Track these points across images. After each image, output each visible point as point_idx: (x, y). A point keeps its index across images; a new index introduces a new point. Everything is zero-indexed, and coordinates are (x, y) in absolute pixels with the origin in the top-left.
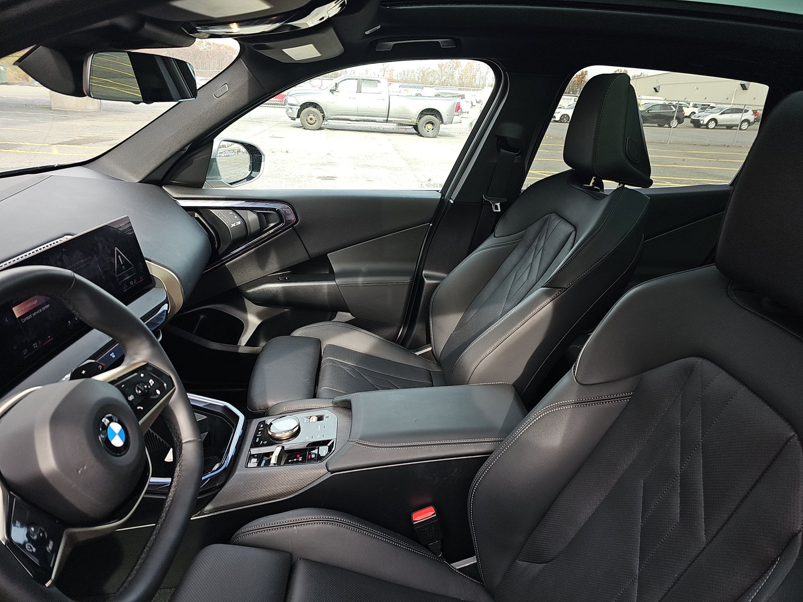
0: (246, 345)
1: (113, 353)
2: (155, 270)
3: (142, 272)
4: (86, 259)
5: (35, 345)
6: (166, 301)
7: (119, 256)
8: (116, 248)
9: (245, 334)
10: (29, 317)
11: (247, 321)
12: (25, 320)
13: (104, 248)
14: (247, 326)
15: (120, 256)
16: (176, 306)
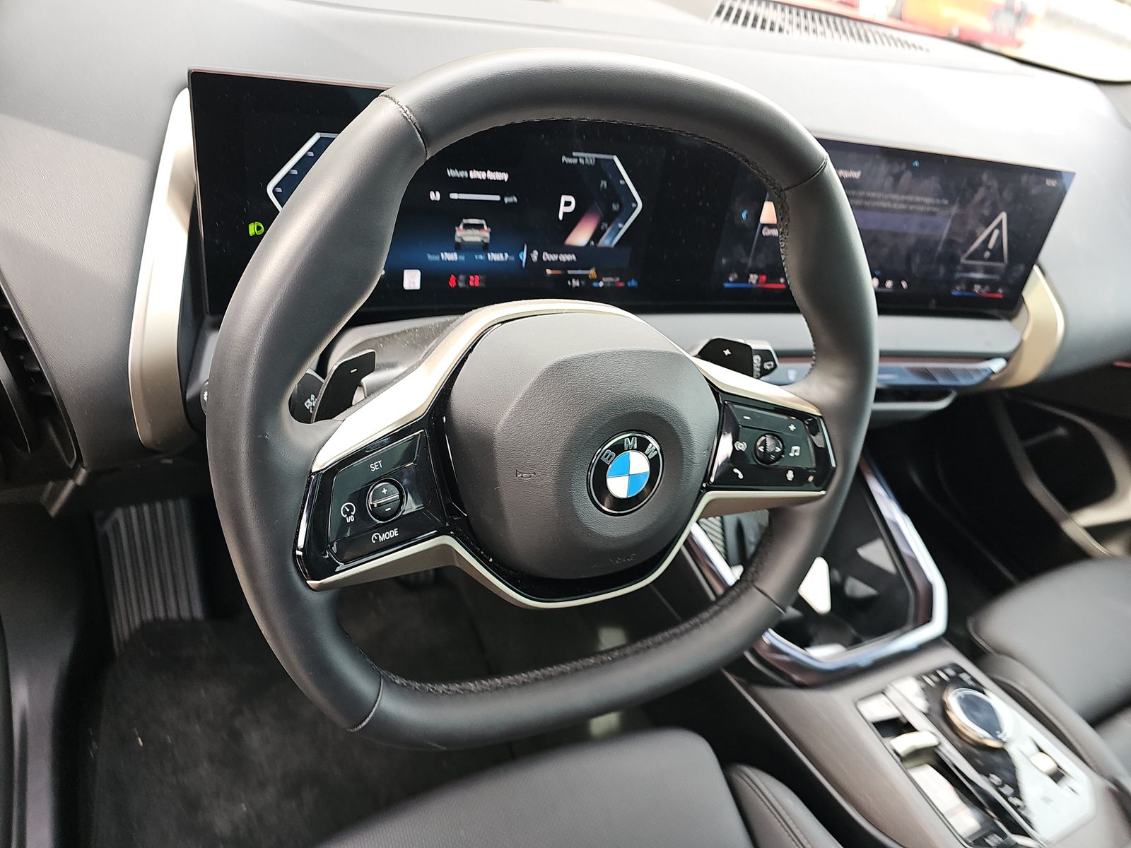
0: (1085, 528)
2: (1037, 293)
4: (938, 201)
5: (753, 278)
6: (1007, 358)
8: (1003, 214)
13: (983, 201)
15: (997, 231)
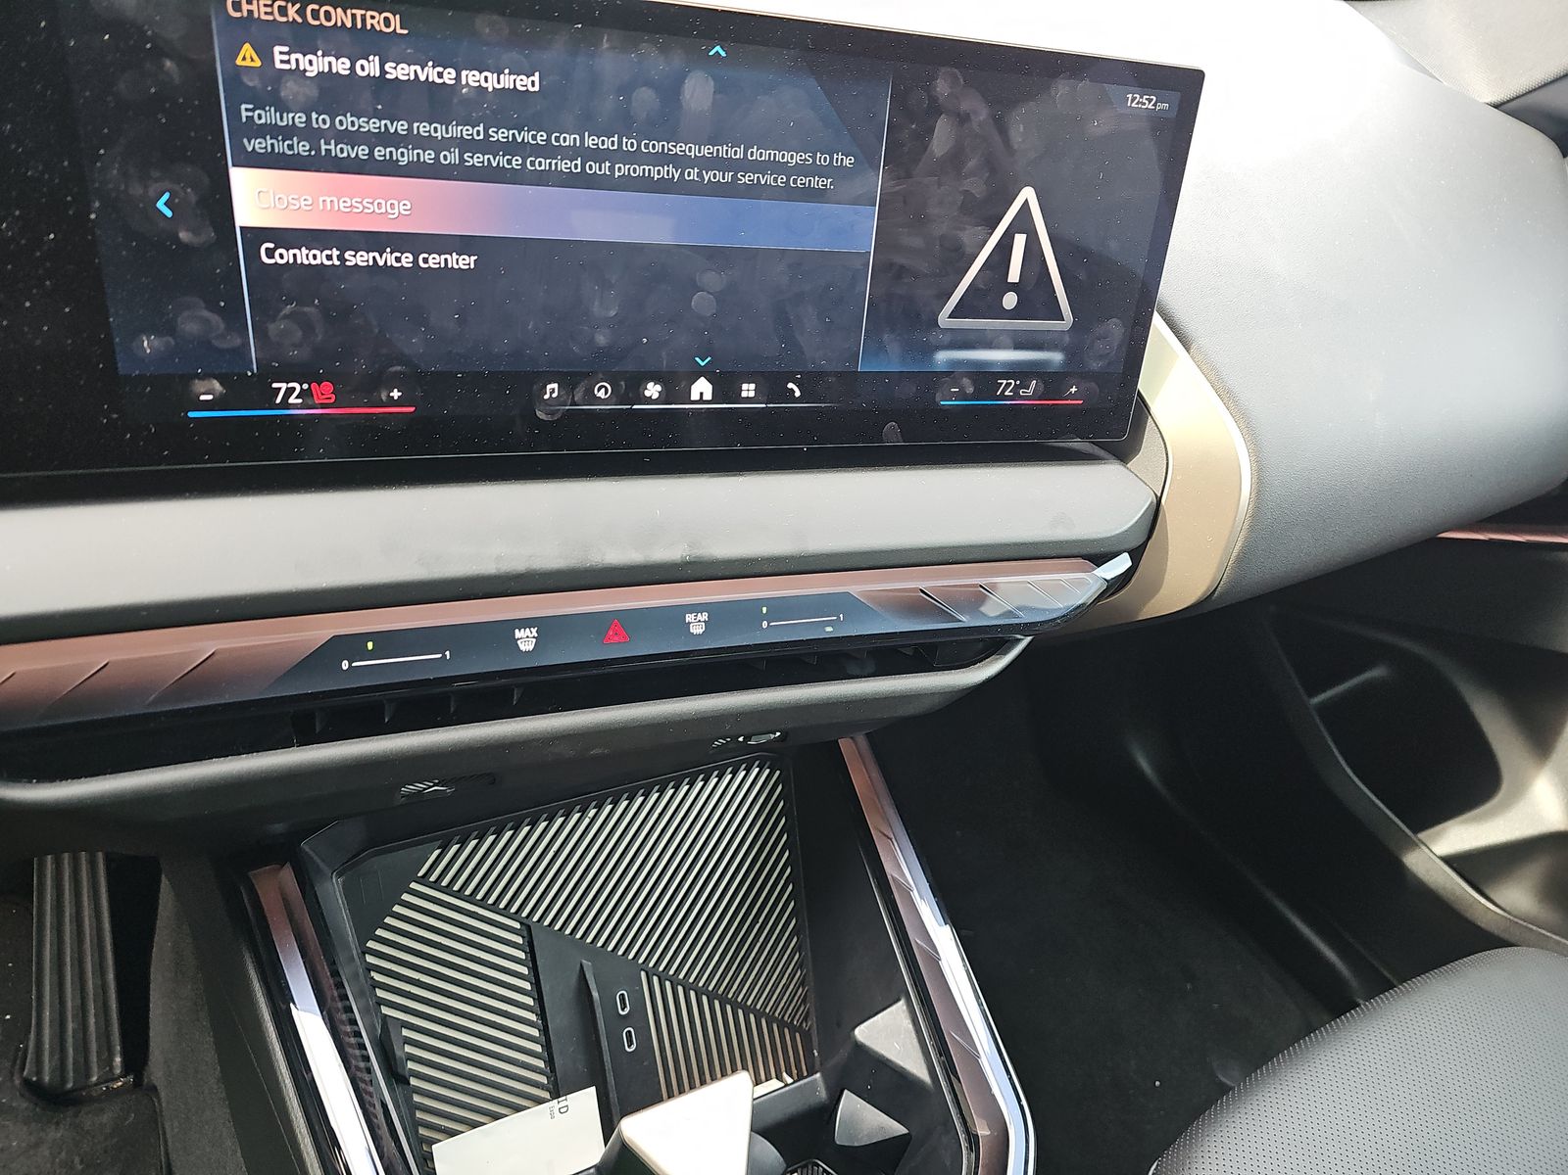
0: (1450, 861)
1: (704, 616)
3: (1095, 365)
7: (1020, 240)
8: (1028, 194)
9: (1476, 820)
10: (318, 257)
11: (1521, 789)
12: (285, 256)
13: (956, 157)
14: (1506, 805)
15: (1022, 236)
16: (1163, 591)
